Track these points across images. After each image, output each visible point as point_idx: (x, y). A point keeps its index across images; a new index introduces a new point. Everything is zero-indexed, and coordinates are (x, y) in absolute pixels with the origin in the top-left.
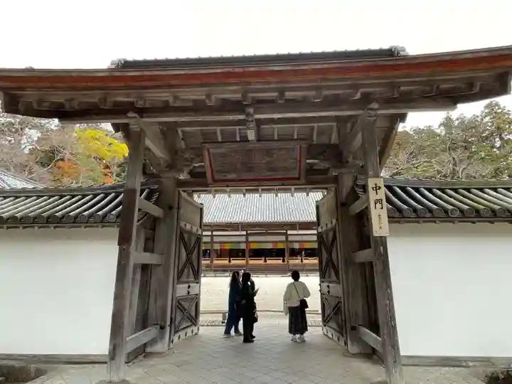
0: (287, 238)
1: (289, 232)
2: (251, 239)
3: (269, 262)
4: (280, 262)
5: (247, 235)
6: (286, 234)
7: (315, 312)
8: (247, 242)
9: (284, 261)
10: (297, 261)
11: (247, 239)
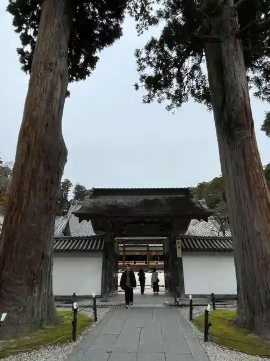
0: (148, 249)
1: (150, 245)
2: (127, 249)
3: (137, 264)
4: (144, 264)
5: (125, 247)
6: (148, 247)
7: (162, 286)
8: (124, 251)
9: (146, 263)
10: (155, 263)
11: (124, 249)
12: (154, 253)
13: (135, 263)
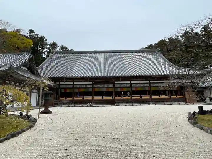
1: (116, 82)
2: (95, 86)
4: (110, 98)
5: (93, 84)
8: (93, 88)
9: (112, 98)
10: (120, 98)
11: (93, 86)
12: (119, 90)
13: (103, 98)
